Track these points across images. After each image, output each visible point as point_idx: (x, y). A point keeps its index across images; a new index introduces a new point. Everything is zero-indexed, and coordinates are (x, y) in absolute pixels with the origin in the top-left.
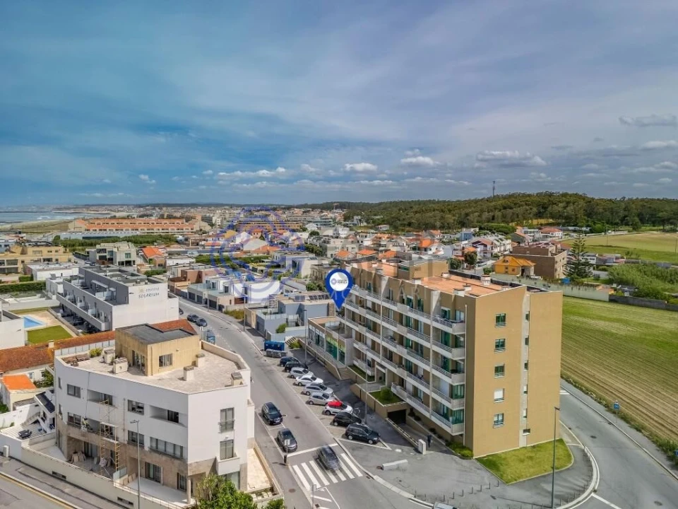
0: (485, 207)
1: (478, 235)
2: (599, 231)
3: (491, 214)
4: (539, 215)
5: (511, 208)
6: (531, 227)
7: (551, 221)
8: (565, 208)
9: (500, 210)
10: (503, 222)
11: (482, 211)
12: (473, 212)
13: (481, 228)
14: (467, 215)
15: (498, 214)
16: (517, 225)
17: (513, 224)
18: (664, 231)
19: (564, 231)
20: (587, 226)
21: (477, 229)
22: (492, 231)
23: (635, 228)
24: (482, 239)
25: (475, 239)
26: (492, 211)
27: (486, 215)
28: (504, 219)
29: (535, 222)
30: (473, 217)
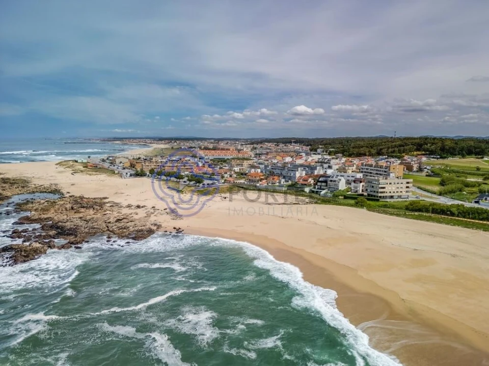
0: (390, 145)
1: (388, 158)
2: (445, 158)
3: (393, 149)
4: (418, 150)
5: (404, 146)
6: (413, 155)
7: (423, 152)
8: (430, 146)
9: (397, 147)
10: (399, 153)
11: (388, 148)
12: (384, 148)
13: (388, 156)
14: (381, 149)
15: (396, 149)
16: (406, 155)
17: (404, 154)
18: (477, 158)
19: (427, 157)
20: (439, 155)
21: (387, 157)
22: (393, 157)
23: (463, 156)
24: (389, 160)
25: (386, 160)
26: (393, 148)
27: (390, 150)
28: (400, 152)
29: (415, 153)
30: (384, 151)
